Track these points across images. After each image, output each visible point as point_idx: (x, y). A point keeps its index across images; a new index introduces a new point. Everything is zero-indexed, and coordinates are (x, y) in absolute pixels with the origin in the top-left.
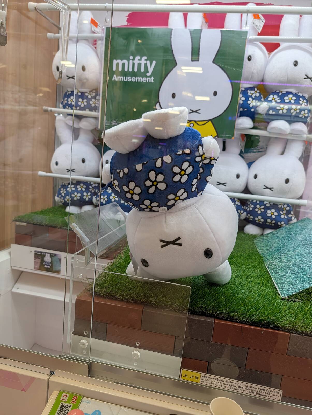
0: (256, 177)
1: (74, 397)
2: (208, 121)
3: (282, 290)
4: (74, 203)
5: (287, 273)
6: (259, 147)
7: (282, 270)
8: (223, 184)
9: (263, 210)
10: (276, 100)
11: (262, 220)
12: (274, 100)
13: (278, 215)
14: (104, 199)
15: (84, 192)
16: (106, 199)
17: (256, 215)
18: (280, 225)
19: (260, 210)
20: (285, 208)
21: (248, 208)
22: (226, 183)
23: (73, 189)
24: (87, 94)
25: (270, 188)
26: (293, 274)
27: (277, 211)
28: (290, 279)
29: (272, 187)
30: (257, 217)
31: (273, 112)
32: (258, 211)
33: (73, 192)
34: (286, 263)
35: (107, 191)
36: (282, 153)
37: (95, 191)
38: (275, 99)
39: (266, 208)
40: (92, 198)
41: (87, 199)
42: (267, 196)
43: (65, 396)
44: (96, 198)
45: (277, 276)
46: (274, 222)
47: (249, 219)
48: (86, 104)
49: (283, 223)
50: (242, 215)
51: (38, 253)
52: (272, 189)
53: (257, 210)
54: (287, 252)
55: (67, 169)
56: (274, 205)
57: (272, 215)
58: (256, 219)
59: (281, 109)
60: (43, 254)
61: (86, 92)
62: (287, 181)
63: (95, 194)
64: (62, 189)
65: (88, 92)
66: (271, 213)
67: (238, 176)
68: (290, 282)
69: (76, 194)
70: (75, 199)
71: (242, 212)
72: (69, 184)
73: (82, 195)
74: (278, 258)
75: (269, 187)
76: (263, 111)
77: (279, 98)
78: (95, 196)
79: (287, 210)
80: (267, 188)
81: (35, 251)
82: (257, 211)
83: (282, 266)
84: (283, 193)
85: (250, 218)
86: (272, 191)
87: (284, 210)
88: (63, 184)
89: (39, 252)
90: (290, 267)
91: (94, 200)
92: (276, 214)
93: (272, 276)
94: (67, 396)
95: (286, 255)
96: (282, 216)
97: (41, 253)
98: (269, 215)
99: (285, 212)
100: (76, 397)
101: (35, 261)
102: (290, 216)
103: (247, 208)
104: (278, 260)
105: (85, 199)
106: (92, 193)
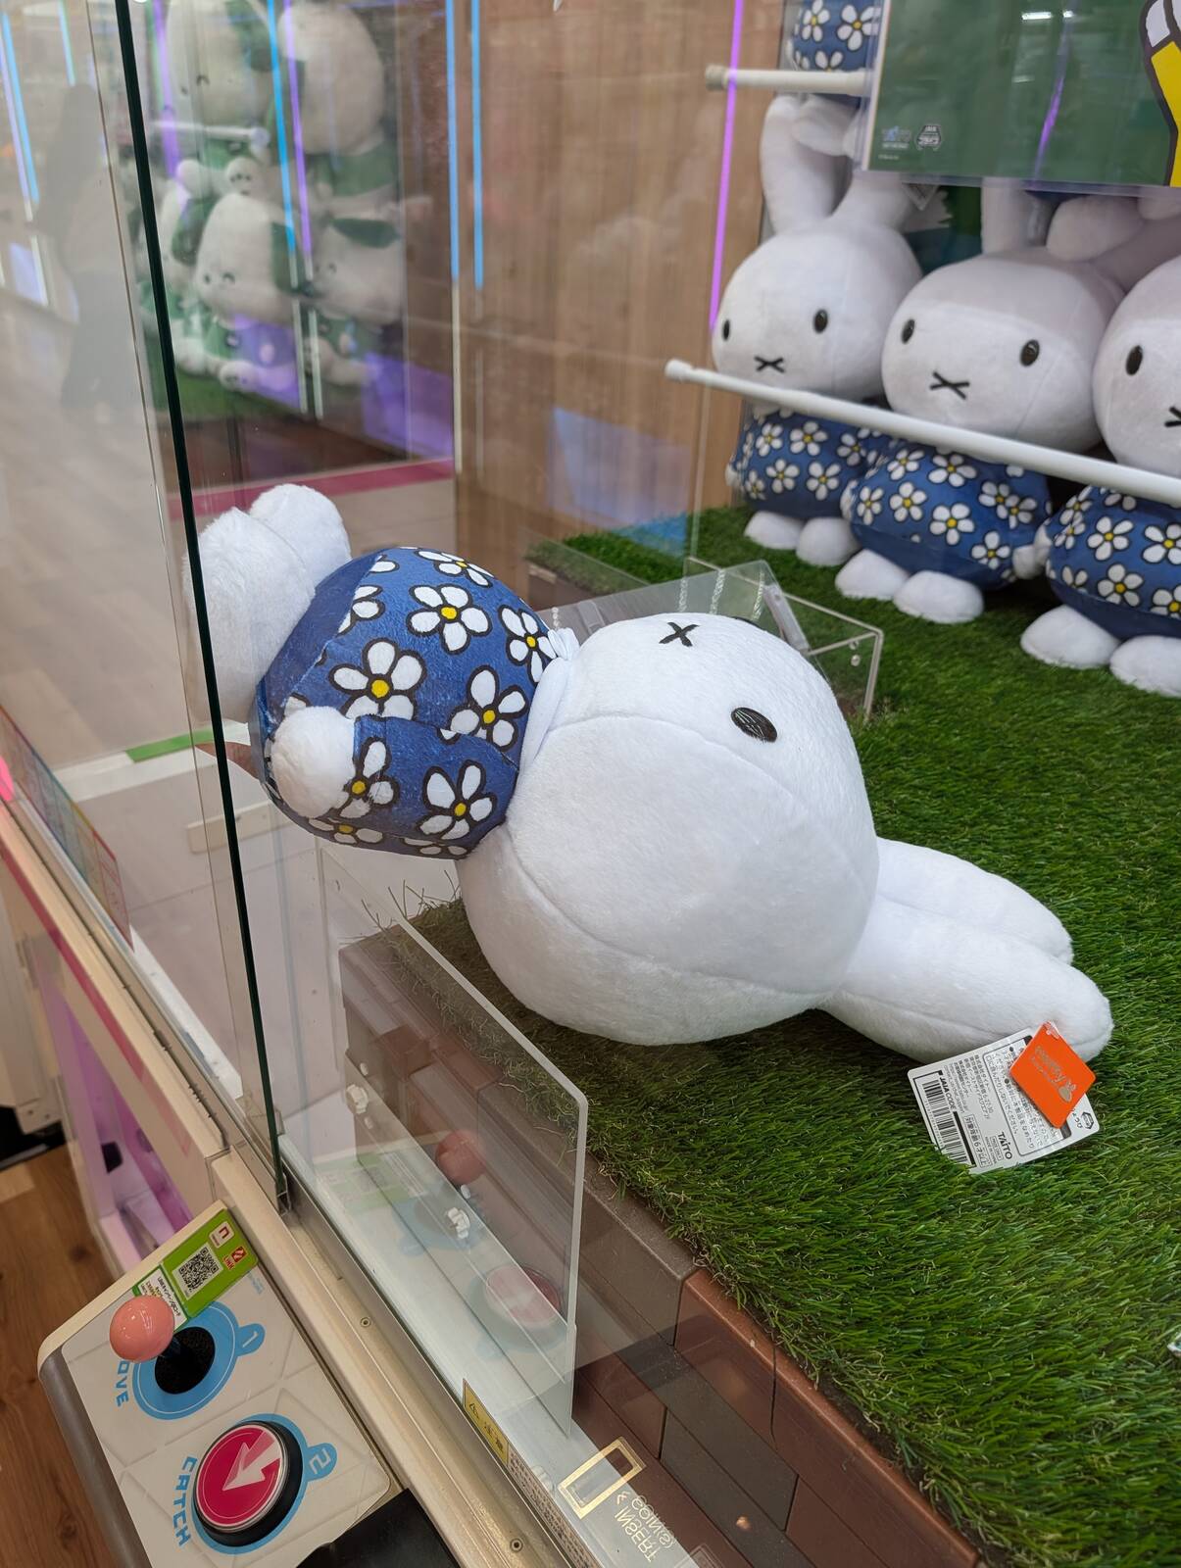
4: (773, 503)
14: (868, 504)
15: (814, 459)
16: (877, 508)
23: (777, 444)
33: (773, 457)
55: (756, 358)
64: (750, 438)
69: (780, 464)
70: (778, 486)
105: (814, 492)
106: (847, 466)
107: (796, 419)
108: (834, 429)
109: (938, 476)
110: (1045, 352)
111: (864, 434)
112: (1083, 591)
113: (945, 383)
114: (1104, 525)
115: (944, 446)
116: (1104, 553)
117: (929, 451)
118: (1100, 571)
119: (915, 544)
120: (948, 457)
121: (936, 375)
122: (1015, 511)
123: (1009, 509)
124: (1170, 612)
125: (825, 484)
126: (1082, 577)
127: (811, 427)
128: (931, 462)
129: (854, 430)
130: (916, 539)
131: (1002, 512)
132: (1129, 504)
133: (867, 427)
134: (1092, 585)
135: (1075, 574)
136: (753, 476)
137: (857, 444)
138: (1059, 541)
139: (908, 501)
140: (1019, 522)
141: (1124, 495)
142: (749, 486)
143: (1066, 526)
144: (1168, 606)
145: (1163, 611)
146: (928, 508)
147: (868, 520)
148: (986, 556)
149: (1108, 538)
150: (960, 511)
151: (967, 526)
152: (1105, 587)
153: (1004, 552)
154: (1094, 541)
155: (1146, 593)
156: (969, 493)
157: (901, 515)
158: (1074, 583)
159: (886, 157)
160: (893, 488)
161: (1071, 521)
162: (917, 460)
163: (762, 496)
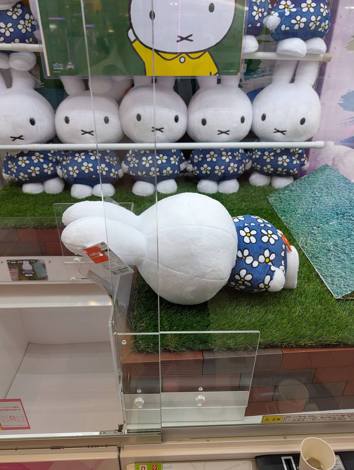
0: (264, 118)
1: (153, 467)
2: (205, 51)
3: (332, 286)
4: (32, 180)
5: (330, 259)
6: (260, 70)
7: (323, 254)
8: (225, 133)
9: (272, 158)
10: (290, 9)
11: (272, 169)
12: (288, 8)
13: (290, 162)
14: (74, 171)
15: (43, 163)
16: (77, 172)
17: (264, 163)
18: (292, 173)
19: (270, 157)
20: (297, 151)
21: (253, 154)
22: (229, 131)
23: (28, 162)
24: (10, 14)
25: (282, 132)
26: (339, 262)
27: (288, 157)
28: (337, 270)
29: (284, 130)
30: (266, 167)
31: (286, 27)
32: (267, 158)
33: (28, 166)
34: (324, 242)
35: (76, 159)
36: (292, 81)
37: (56, 159)
38: (288, 6)
39: (277, 155)
40: (55, 170)
41: (49, 172)
42: (278, 141)
43: (143, 468)
44: (61, 169)
45: (318, 263)
46: (286, 170)
47: (255, 168)
48: (12, 30)
49: (295, 170)
50: (248, 165)
51: (12, 263)
52: (285, 133)
53: (265, 158)
54: (320, 225)
55: (11, 137)
56: (286, 151)
57: (283, 162)
58: (265, 168)
59: (297, 23)
60: (19, 262)
61: (8, 10)
62: (303, 121)
63: (58, 163)
64: (10, 162)
65: (11, 10)
66: (282, 161)
67: (243, 120)
68: (338, 274)
69: (32, 168)
70: (34, 175)
71: (247, 160)
72: (19, 155)
73: (42, 169)
74: (312, 233)
75: (281, 130)
76: (272, 26)
77: (293, 5)
78: (60, 167)
79: (299, 154)
80: (278, 131)
81: (7, 261)
82: (266, 160)
83: (320, 247)
84: (297, 135)
85: (257, 167)
86: (284, 134)
87: (295, 154)
88: (9, 155)
89: (13, 261)
90: (332, 251)
91: (59, 172)
92: (288, 160)
93: (312, 262)
94: (144, 467)
95: (319, 229)
96: (295, 162)
97: (17, 261)
98: (280, 163)
99: (297, 156)
100: (155, 466)
101: (11, 271)
102: (303, 160)
103: (251, 154)
104: (312, 236)
105: (47, 173)
106: (54, 162)
107: (31, 153)
108: (44, 153)
109: (93, 158)
110: (110, 119)
111: (52, 152)
112: (145, 176)
113: (86, 132)
114: (144, 159)
115: (90, 150)
116: (148, 165)
117: (86, 152)
118: (148, 170)
119: (94, 178)
120: (92, 152)
121: (82, 131)
122: (113, 161)
123: (112, 161)
124: (167, 174)
125: (50, 169)
126: (144, 173)
127: (37, 154)
128: (88, 154)
129: (49, 151)
130: (94, 176)
131: (111, 163)
132: (148, 152)
133: (52, 150)
134: (147, 174)
135: (142, 173)
136: (22, 174)
137: (52, 155)
138: (132, 166)
139: (87, 167)
140: (116, 164)
141: (145, 151)
142: (20, 177)
143: (131, 161)
144: (166, 173)
145: (165, 174)
146: (94, 167)
147: (75, 175)
148: (114, 175)
149: (147, 162)
150: (103, 166)
151: (106, 169)
152: (151, 173)
153: (116, 173)
154: (144, 163)
155: (161, 172)
156: (103, 161)
157: (87, 171)
158: (142, 175)
159: (56, 72)
160: (80, 165)
161: (131, 160)
162: (83, 155)
163: (27, 179)
